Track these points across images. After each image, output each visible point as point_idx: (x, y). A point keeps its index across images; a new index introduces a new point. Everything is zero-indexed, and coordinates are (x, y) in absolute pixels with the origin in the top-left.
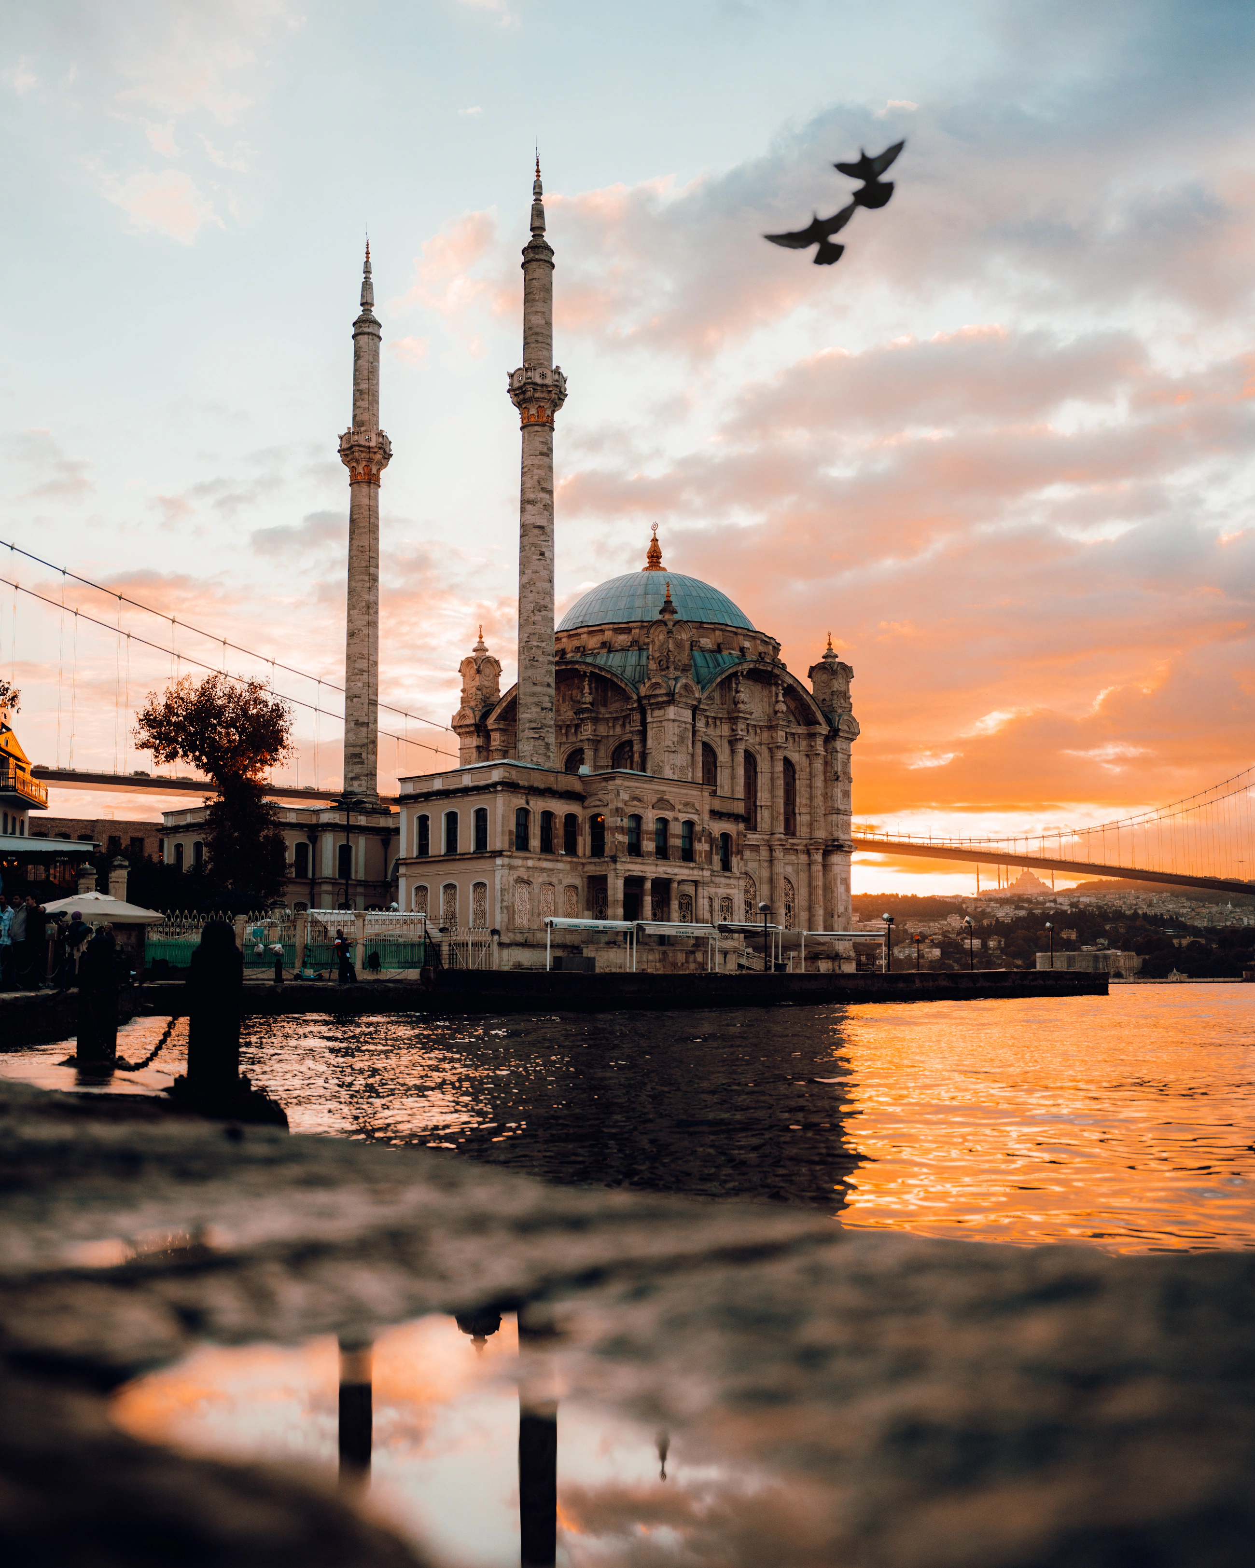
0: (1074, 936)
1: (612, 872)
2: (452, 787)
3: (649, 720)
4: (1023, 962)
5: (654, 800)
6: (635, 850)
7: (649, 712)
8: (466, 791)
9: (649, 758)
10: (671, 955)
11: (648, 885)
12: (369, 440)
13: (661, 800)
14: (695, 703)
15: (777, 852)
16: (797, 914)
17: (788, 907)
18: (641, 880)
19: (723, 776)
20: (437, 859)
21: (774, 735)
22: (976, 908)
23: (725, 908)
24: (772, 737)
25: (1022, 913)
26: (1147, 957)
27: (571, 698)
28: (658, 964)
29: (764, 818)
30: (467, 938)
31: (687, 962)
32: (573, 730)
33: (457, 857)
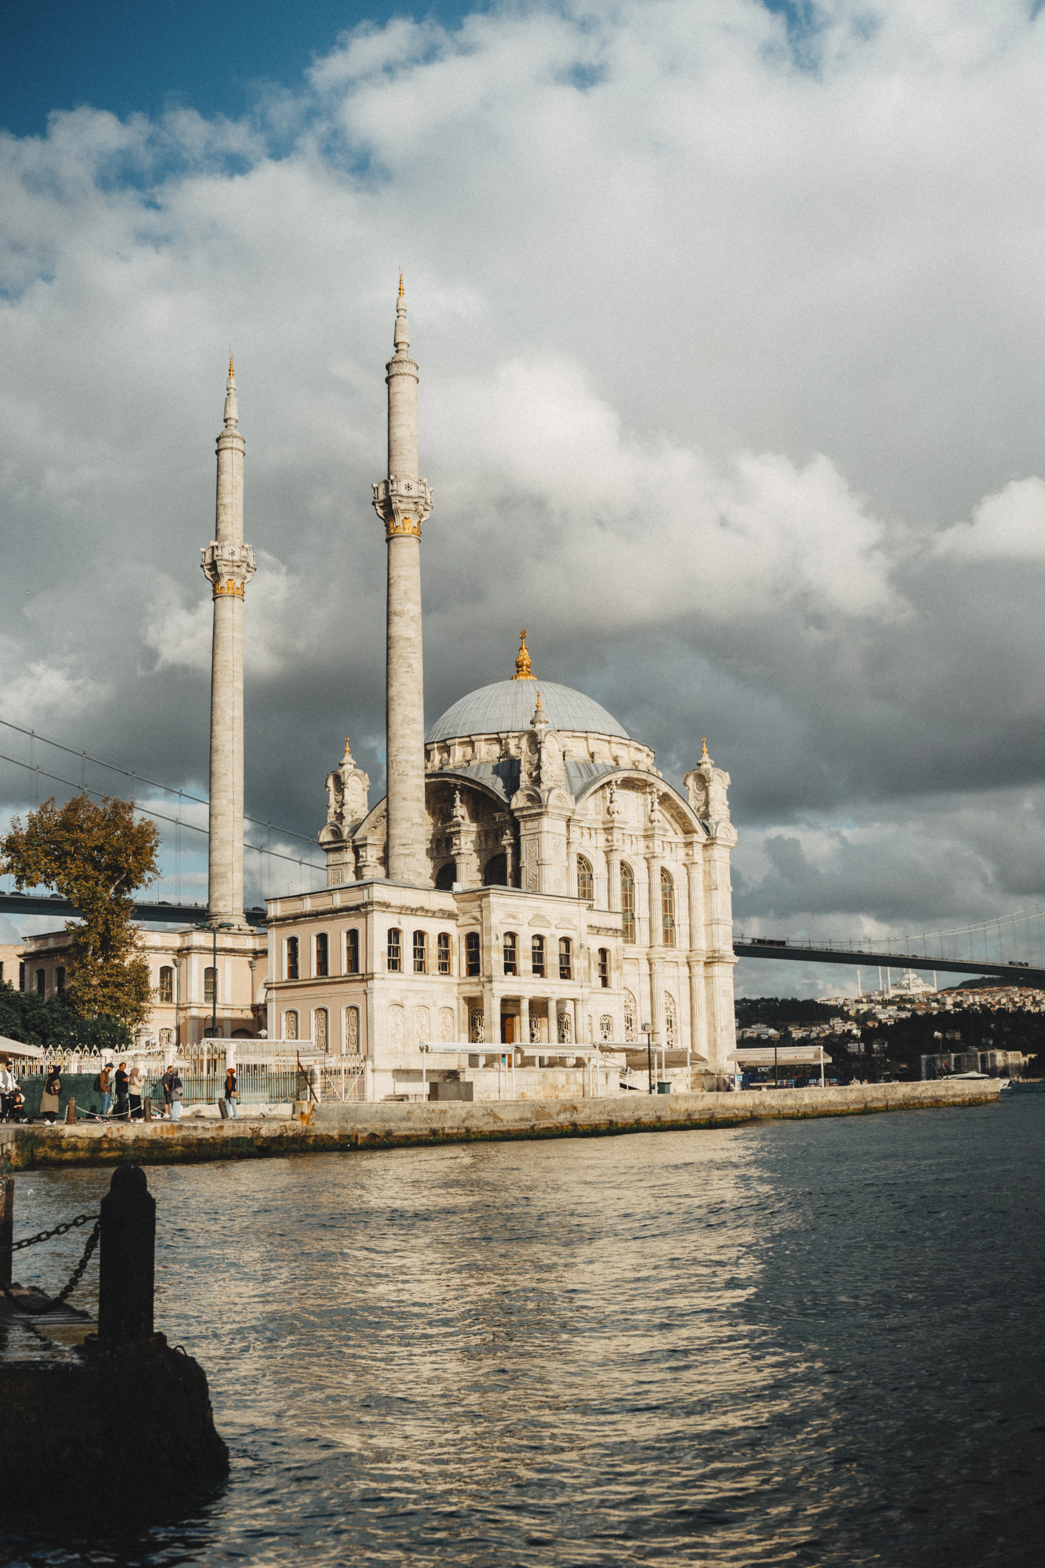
0: (958, 1036)
1: (488, 992)
2: (321, 908)
3: (522, 832)
4: (909, 1065)
5: (530, 917)
6: (510, 968)
7: (522, 824)
8: (335, 913)
9: (523, 871)
10: (550, 1077)
11: (525, 1006)
12: (233, 553)
13: (537, 916)
14: (569, 814)
15: (657, 964)
16: (679, 1029)
17: (670, 1022)
18: (517, 1001)
19: (599, 888)
20: (306, 982)
21: (651, 845)
22: (858, 1011)
23: (605, 1026)
24: (648, 847)
25: (904, 1015)
26: (1033, 1056)
27: (441, 811)
28: (537, 1087)
29: (641, 929)
30: (339, 1065)
31: (567, 1082)
32: (444, 845)
33: (328, 980)
